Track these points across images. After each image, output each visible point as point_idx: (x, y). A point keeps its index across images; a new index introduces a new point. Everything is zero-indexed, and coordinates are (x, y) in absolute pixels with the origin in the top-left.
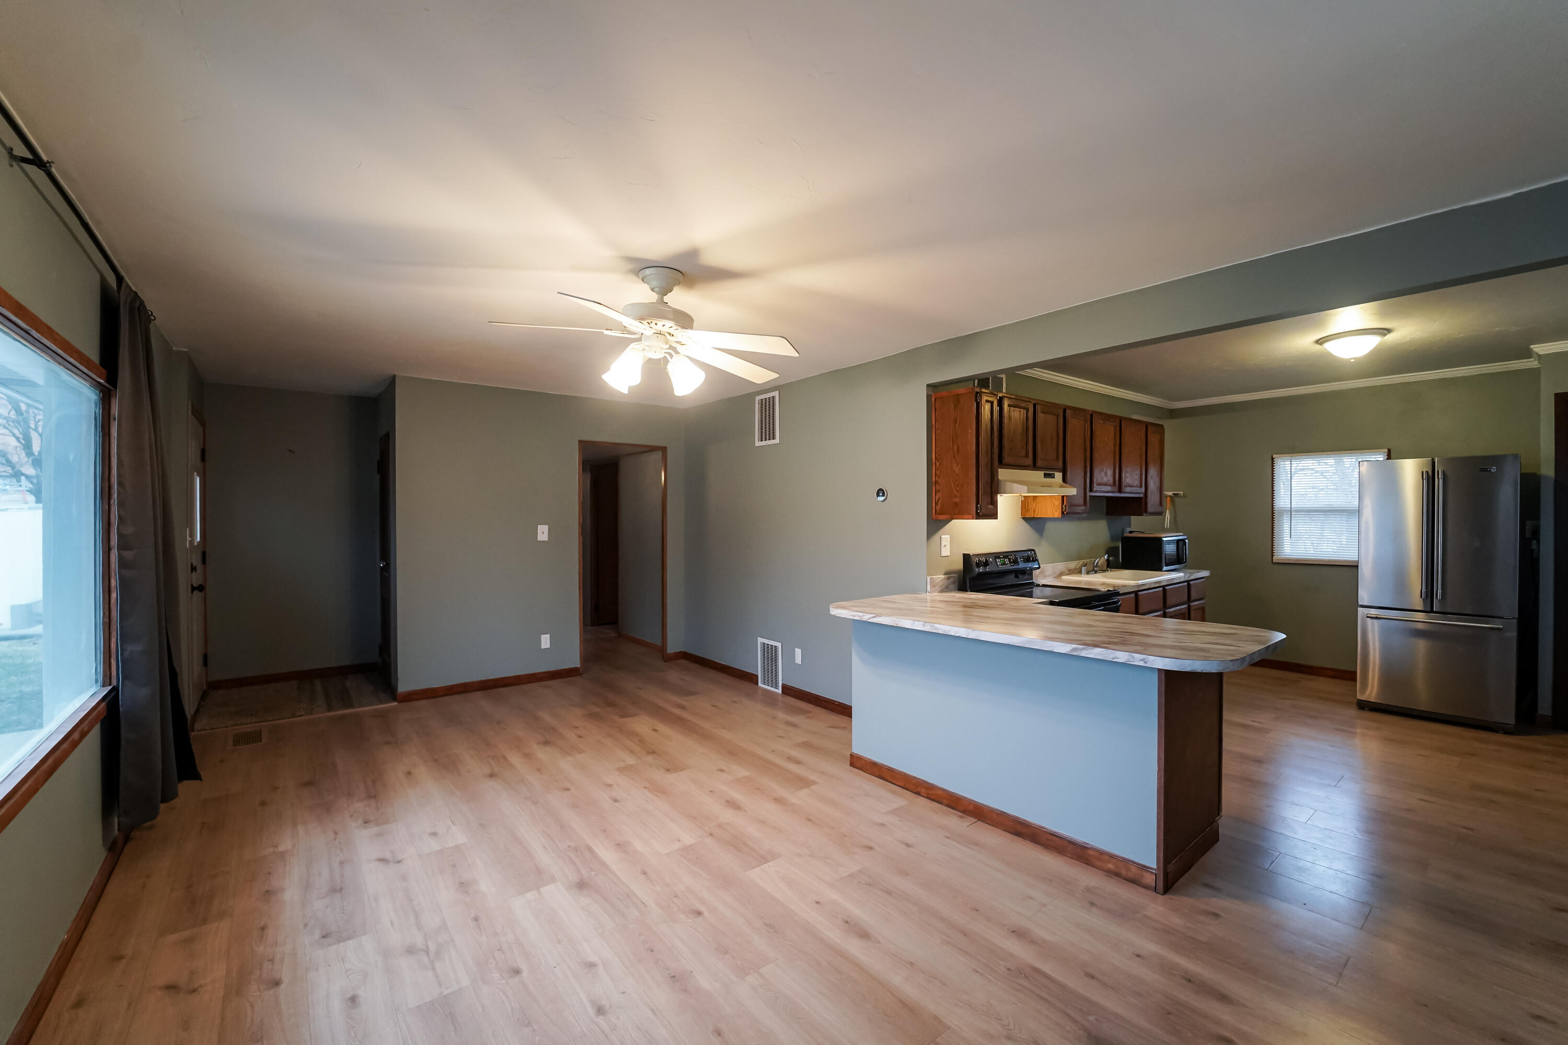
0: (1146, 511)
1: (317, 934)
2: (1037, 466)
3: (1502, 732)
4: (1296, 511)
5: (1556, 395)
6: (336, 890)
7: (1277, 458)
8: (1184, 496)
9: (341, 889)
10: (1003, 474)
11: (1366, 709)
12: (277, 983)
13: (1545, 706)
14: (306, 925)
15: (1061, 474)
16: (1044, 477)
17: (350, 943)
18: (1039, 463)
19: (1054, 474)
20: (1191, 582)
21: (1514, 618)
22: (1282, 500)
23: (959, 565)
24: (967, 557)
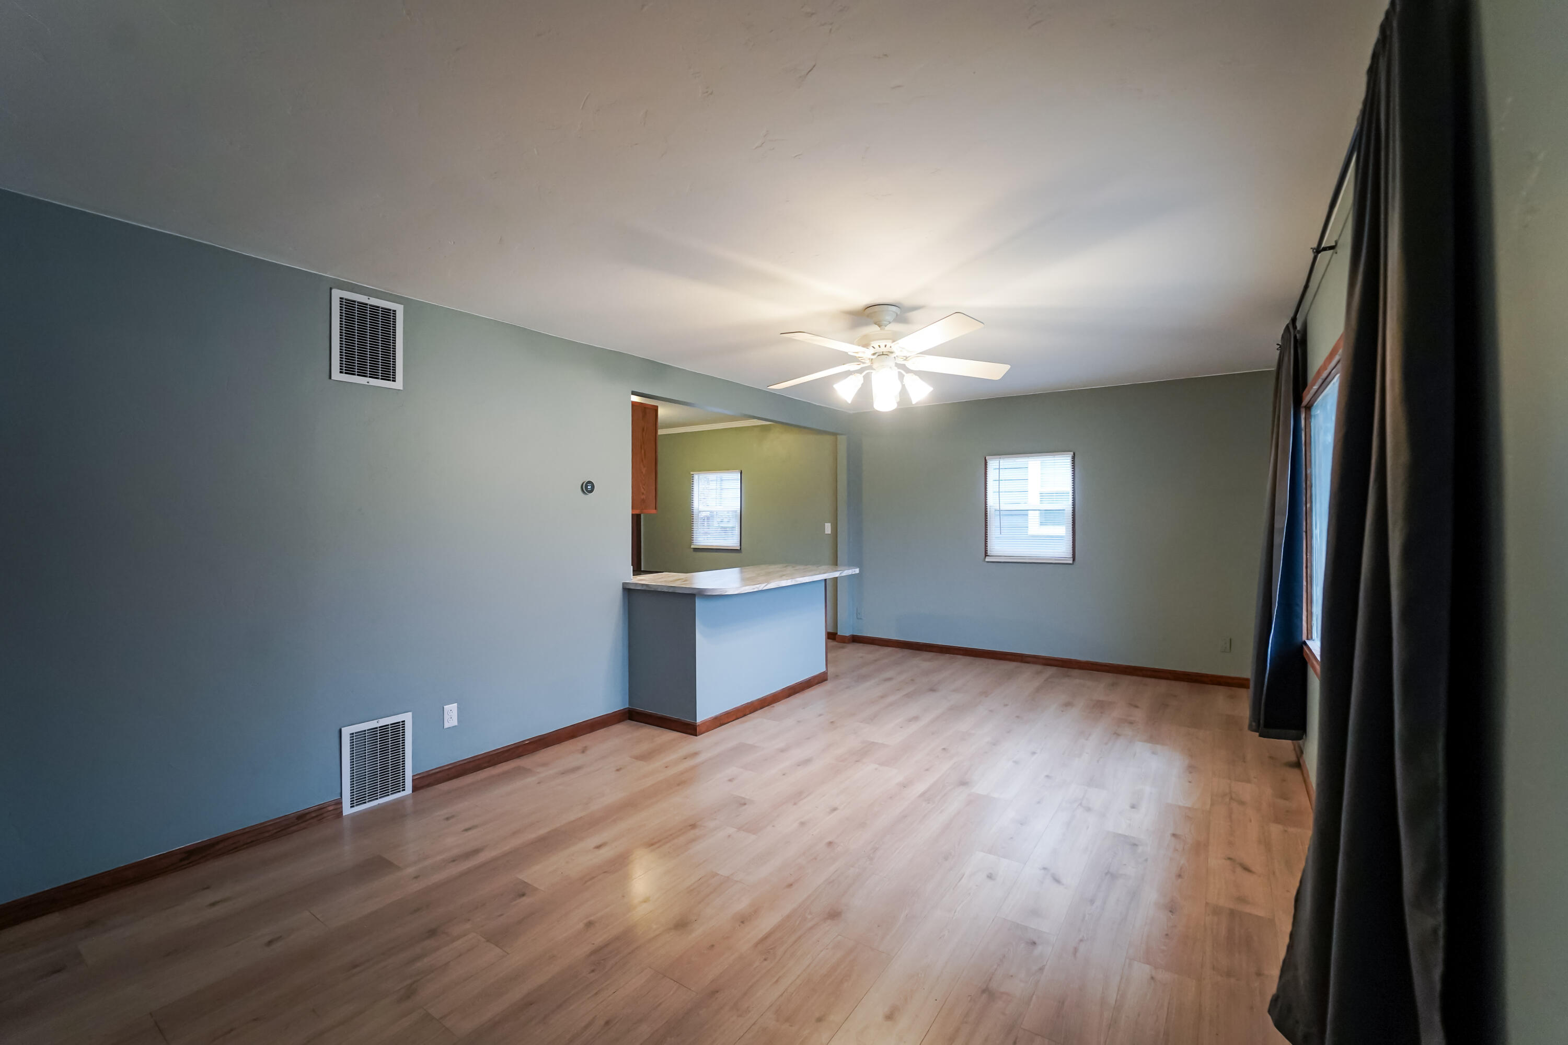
1: (1140, 849)
6: (1112, 876)
9: (1106, 874)
12: (1174, 835)
14: (1146, 860)
17: (1120, 832)
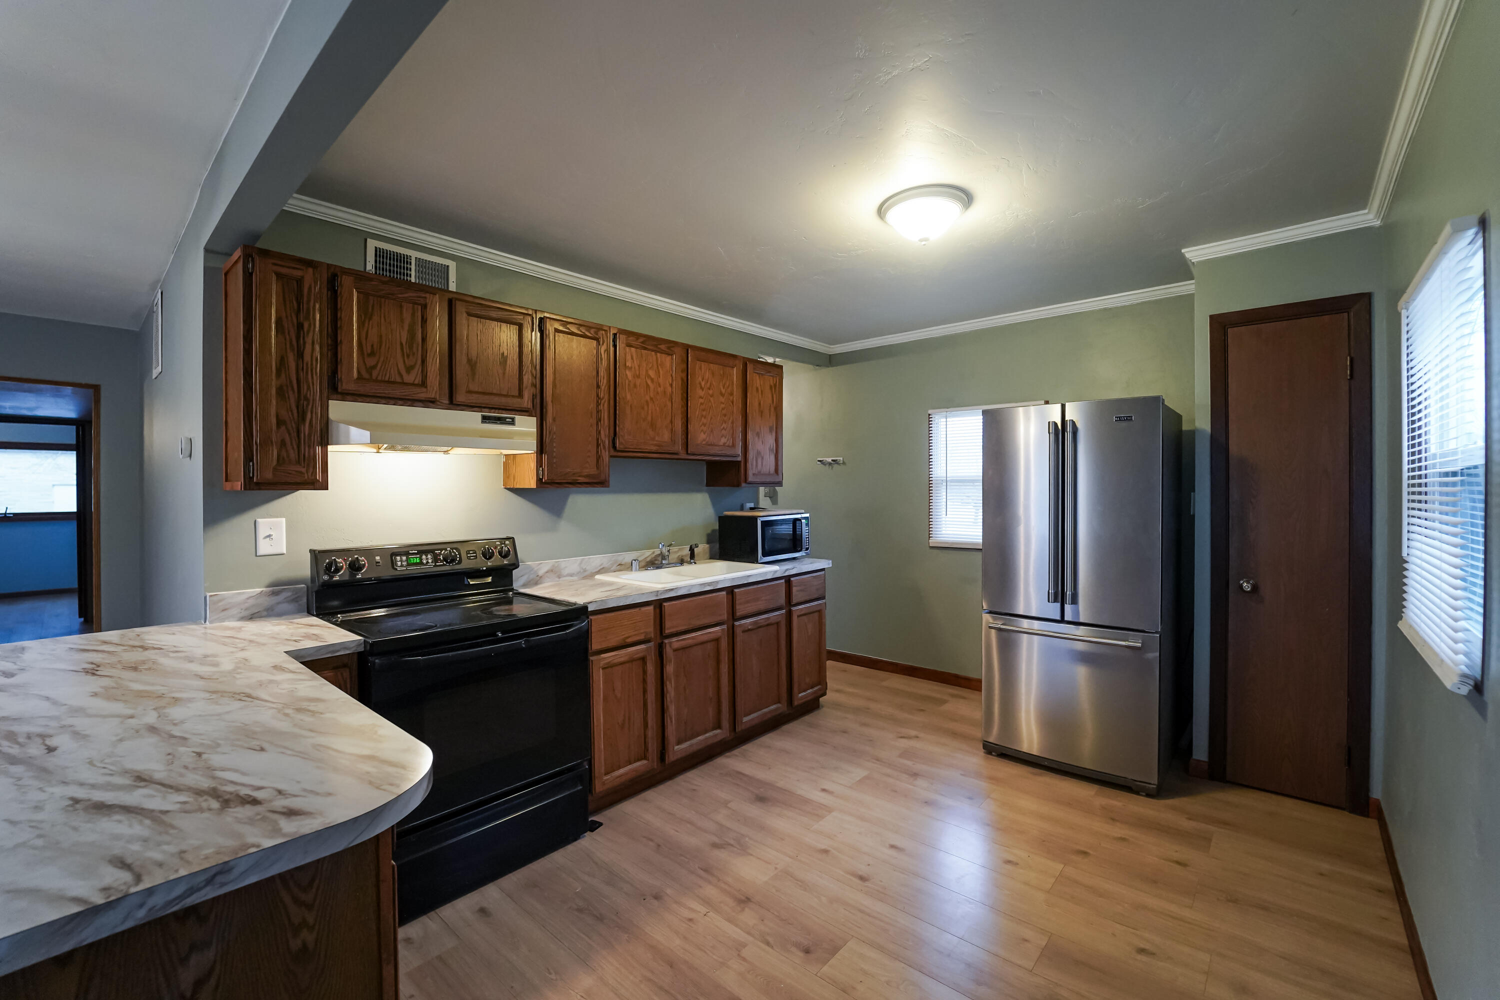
0: (746, 481)
2: (454, 403)
3: (1144, 794)
4: (952, 481)
5: (1211, 317)
7: (935, 414)
8: (844, 463)
10: (337, 409)
11: (993, 753)
13: (1201, 752)
15: (533, 421)
16: (482, 422)
18: (460, 398)
19: (513, 419)
20: (792, 579)
21: (1156, 633)
22: (938, 470)
23: (304, 569)
24: (316, 555)
